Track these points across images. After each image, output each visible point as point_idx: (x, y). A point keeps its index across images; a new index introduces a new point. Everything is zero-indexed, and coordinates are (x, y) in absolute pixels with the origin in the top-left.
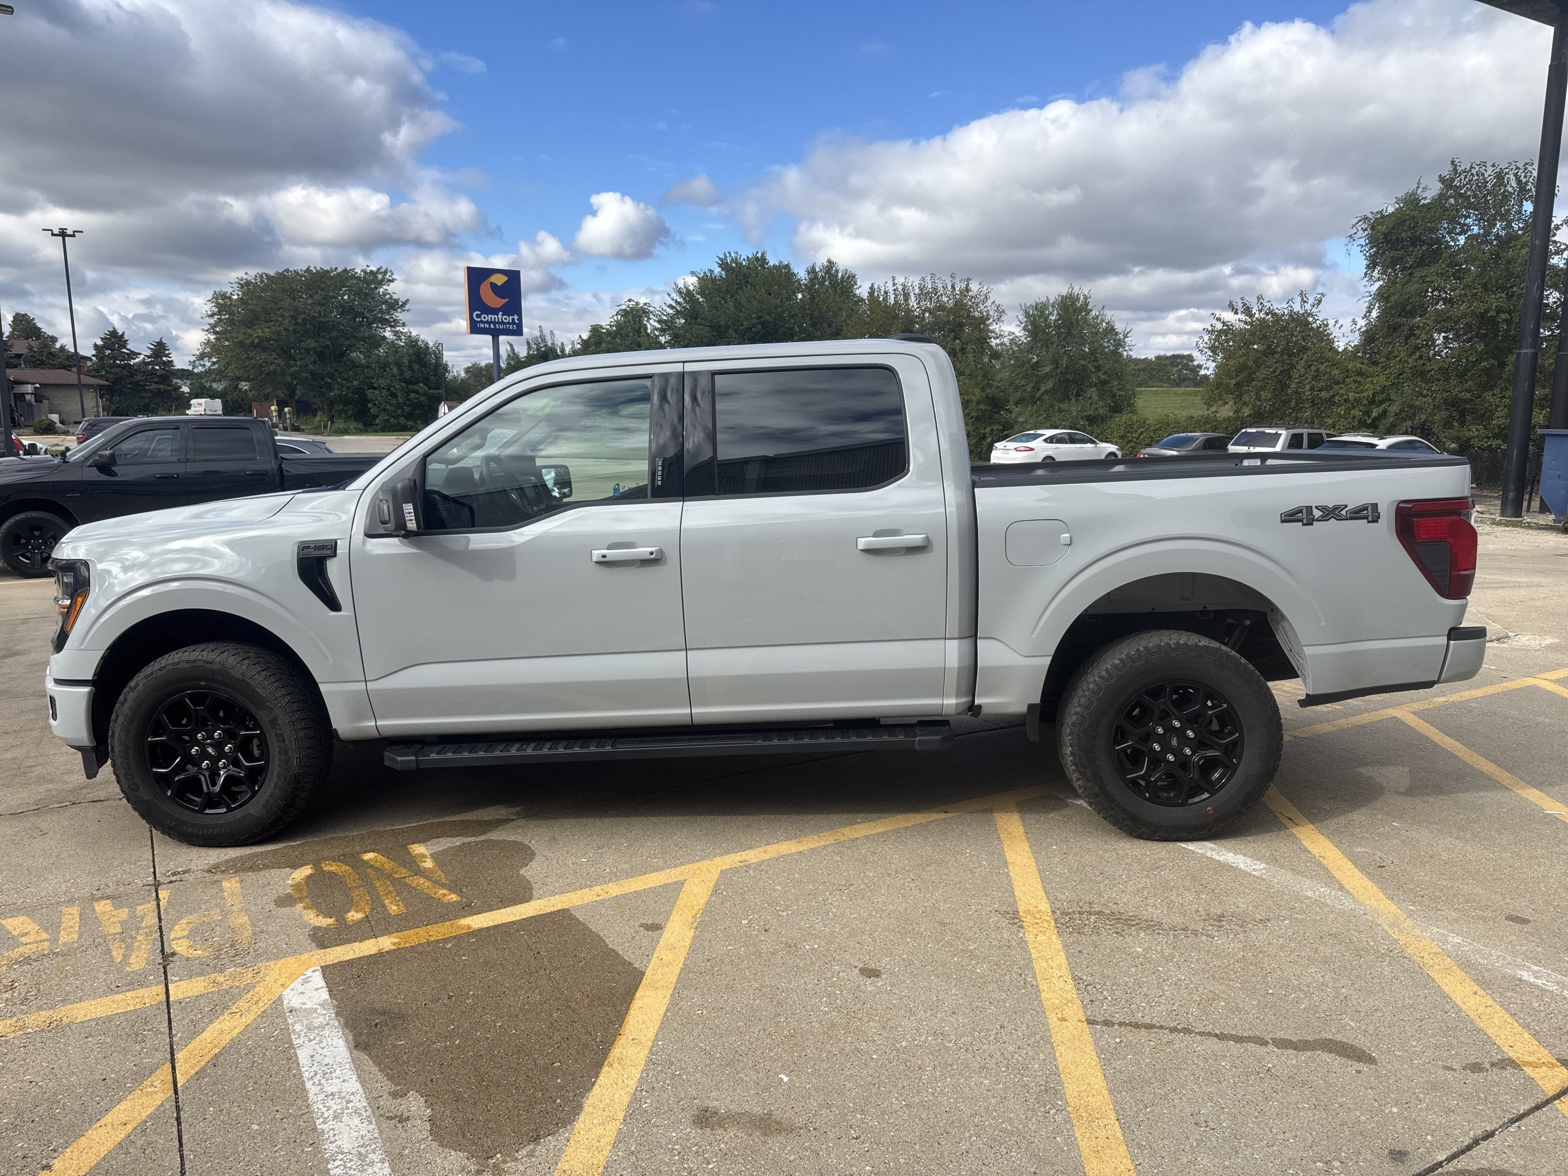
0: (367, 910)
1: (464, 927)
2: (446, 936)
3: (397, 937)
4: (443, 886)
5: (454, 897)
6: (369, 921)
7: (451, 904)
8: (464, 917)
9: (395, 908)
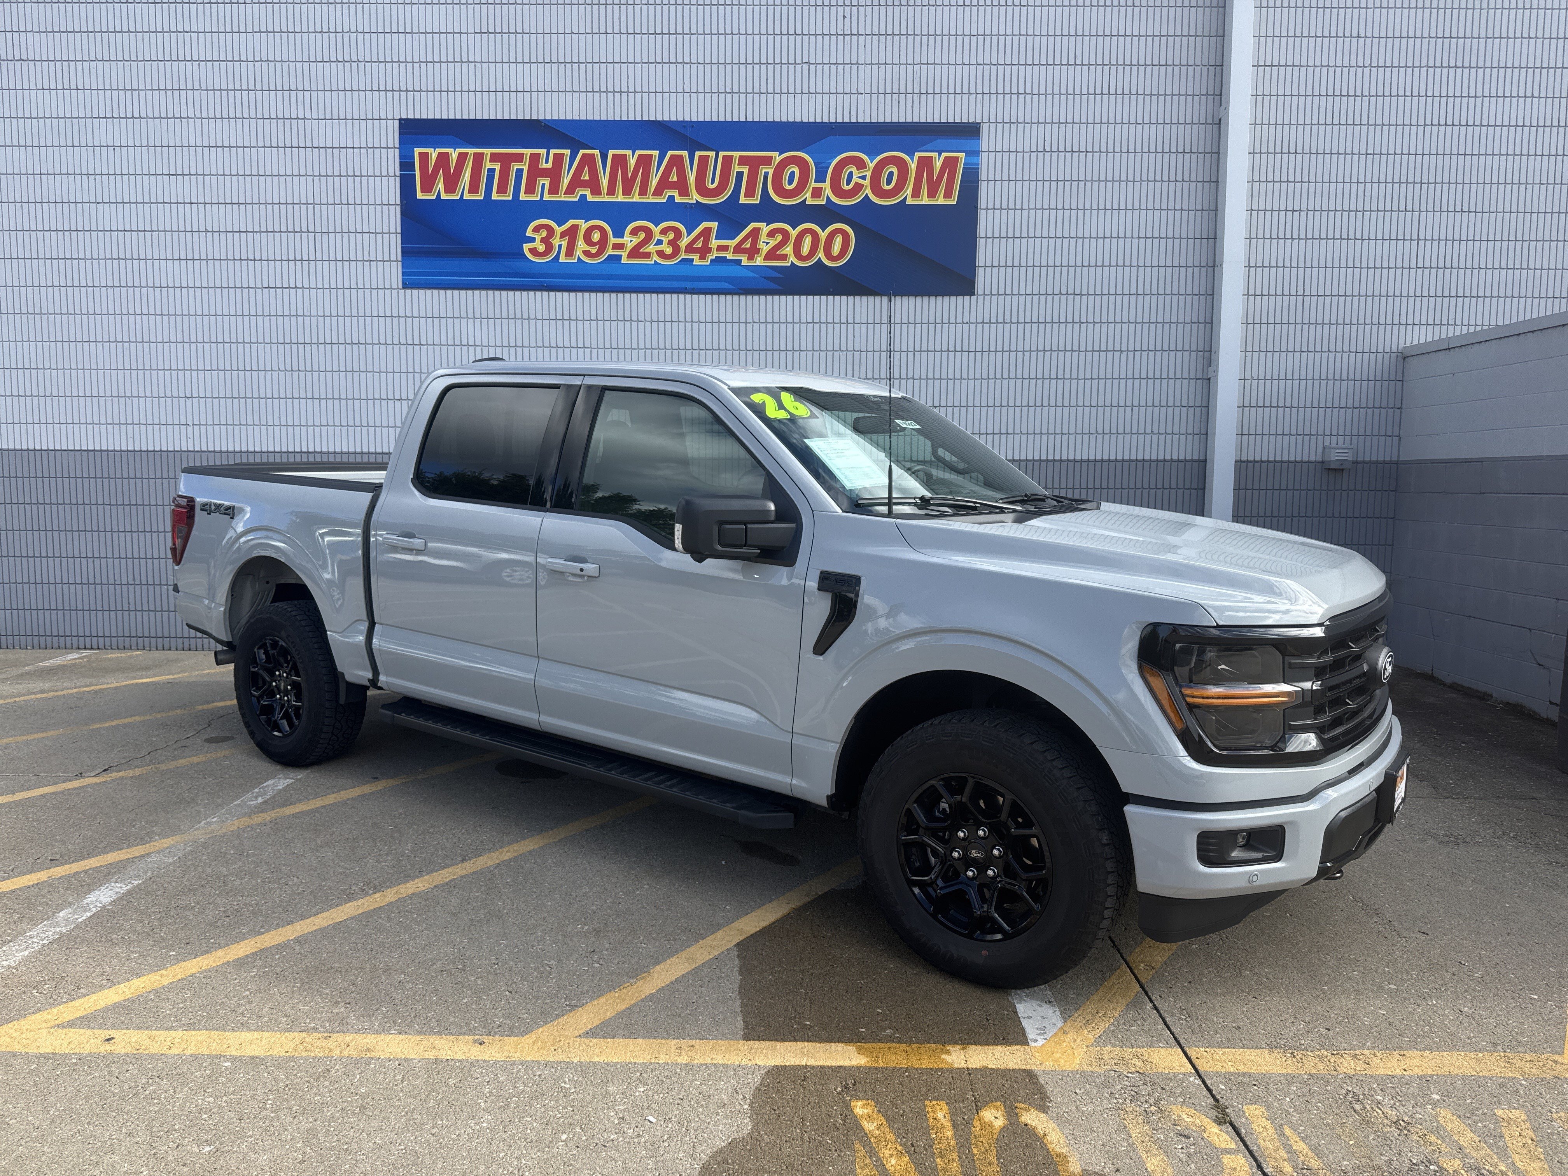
0: (976, 1123)
1: (868, 1053)
2: (887, 1045)
3: (943, 1061)
4: (864, 1138)
5: (860, 1108)
6: (976, 1101)
7: (868, 1095)
8: (858, 1068)
9: (940, 1115)
